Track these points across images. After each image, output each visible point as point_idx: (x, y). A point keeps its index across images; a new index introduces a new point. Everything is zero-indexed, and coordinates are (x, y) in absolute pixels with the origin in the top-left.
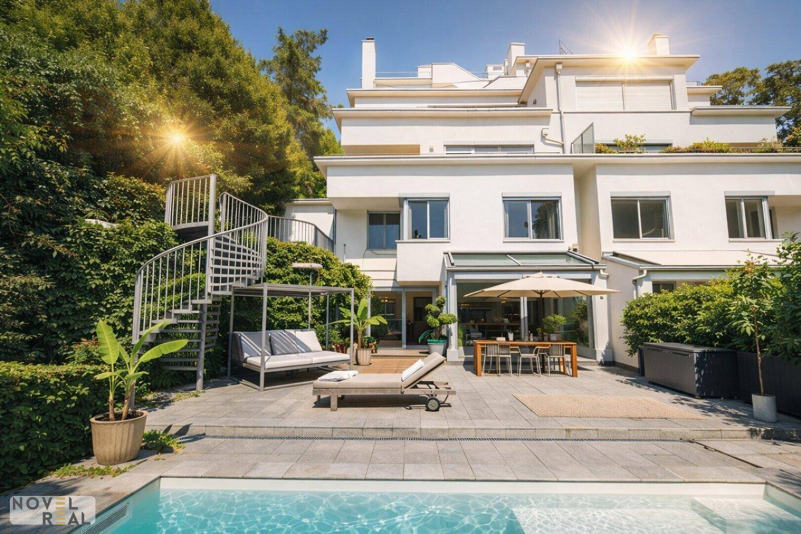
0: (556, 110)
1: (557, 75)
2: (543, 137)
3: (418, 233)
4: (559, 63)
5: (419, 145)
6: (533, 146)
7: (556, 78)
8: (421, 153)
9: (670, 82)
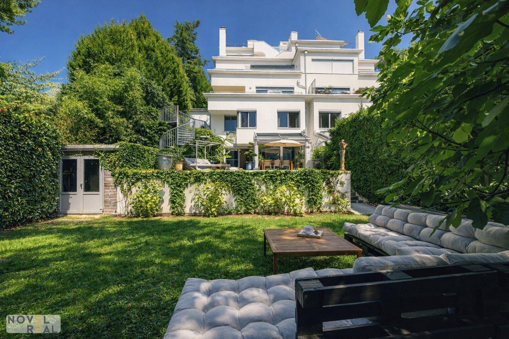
0: (304, 72)
1: (305, 56)
2: (298, 84)
3: (244, 125)
4: (306, 51)
5: (245, 87)
6: (293, 88)
7: (305, 57)
8: (246, 91)
9: (352, 61)
